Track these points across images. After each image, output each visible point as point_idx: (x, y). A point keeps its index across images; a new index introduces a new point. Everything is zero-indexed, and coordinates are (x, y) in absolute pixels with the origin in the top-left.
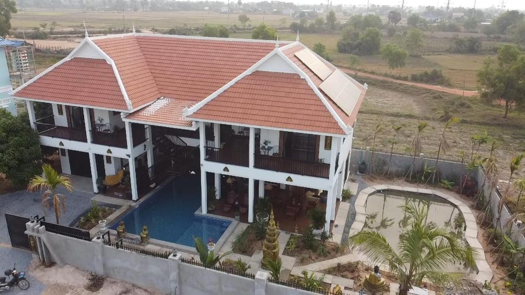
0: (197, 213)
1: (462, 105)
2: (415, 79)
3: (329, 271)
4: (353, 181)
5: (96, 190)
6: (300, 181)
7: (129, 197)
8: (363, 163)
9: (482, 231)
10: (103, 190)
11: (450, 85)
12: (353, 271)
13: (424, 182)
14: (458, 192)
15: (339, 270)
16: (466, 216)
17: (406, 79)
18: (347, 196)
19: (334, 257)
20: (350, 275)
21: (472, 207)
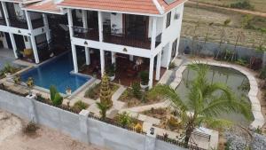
0: (72, 72)
1: (260, 20)
2: (232, 6)
3: (145, 113)
4: (179, 58)
5: (16, 57)
6: (133, 51)
7: (34, 61)
8: (188, 48)
9: (261, 92)
10: (21, 57)
11: (253, 10)
12: (162, 114)
13: (226, 60)
14: (248, 67)
15: (153, 113)
16: (251, 82)
17: (227, 7)
18: (172, 66)
19: (152, 103)
20: (159, 116)
21: (256, 77)
